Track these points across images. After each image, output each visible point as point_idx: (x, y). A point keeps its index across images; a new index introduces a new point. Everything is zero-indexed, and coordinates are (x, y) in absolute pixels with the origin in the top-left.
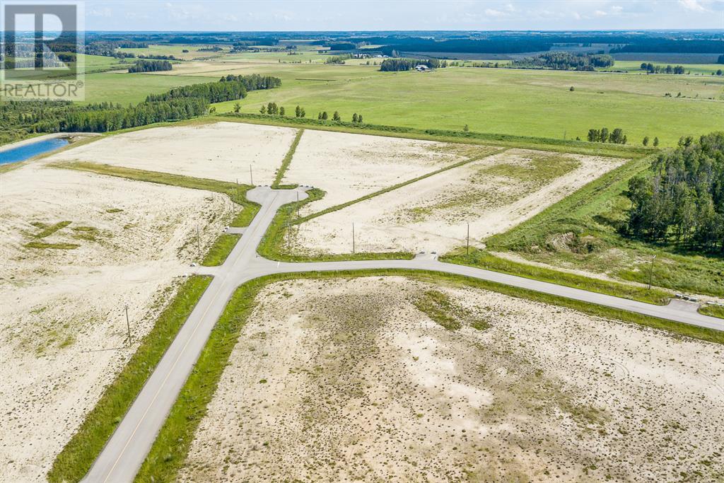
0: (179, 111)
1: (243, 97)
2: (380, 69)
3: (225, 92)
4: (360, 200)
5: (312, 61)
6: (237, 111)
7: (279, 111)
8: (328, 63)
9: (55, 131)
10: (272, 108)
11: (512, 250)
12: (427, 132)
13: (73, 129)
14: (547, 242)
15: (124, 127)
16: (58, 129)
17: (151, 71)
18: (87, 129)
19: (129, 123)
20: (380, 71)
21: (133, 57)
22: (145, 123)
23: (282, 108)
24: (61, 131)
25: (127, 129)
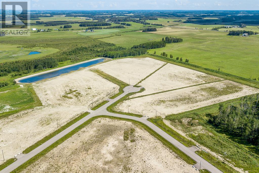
0: (136, 53)
1: (164, 47)
2: (228, 34)
3: (157, 45)
4: (151, 94)
5: (207, 29)
6: (155, 54)
7: (166, 55)
8: (212, 30)
9: (102, 57)
10: (164, 54)
11: (170, 120)
12: (205, 69)
13: (106, 57)
14: (181, 120)
15: (119, 57)
16: (103, 56)
17: (149, 31)
18: (109, 57)
19: (121, 56)
20: (228, 35)
21: (150, 24)
22: (126, 56)
23: (167, 54)
24: (103, 57)
25: (120, 58)
